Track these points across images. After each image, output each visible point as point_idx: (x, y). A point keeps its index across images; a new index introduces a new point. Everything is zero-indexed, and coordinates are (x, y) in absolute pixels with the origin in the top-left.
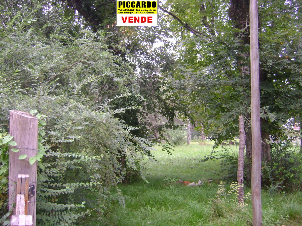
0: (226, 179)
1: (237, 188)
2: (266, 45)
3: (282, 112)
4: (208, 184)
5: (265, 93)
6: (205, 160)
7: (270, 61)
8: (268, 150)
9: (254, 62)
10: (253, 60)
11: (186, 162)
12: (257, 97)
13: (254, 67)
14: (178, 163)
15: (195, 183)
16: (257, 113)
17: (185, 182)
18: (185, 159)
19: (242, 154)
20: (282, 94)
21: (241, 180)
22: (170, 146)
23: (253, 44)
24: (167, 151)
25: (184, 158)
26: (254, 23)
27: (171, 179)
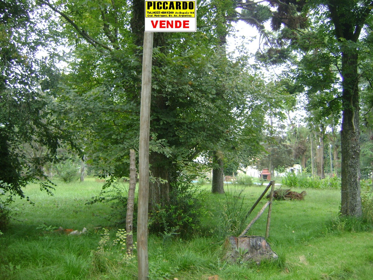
0: (117, 225)
1: (123, 237)
2: (166, 68)
3: (183, 146)
4: (95, 233)
5: (164, 123)
6: (92, 203)
7: (169, 86)
8: (166, 190)
9: (145, 87)
10: (144, 84)
11: (75, 204)
12: (147, 129)
13: (145, 94)
14: (64, 205)
15: (79, 231)
16: (146, 148)
17: (67, 229)
18: (75, 200)
19: (132, 196)
20: (184, 126)
21: (130, 226)
22: (50, 184)
23: (146, 66)
24: (46, 190)
25: (74, 198)
26: (148, 41)
27: (46, 226)
